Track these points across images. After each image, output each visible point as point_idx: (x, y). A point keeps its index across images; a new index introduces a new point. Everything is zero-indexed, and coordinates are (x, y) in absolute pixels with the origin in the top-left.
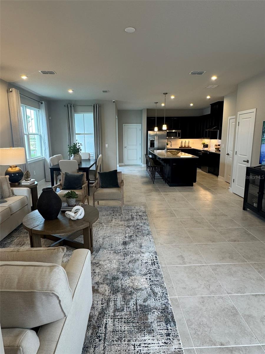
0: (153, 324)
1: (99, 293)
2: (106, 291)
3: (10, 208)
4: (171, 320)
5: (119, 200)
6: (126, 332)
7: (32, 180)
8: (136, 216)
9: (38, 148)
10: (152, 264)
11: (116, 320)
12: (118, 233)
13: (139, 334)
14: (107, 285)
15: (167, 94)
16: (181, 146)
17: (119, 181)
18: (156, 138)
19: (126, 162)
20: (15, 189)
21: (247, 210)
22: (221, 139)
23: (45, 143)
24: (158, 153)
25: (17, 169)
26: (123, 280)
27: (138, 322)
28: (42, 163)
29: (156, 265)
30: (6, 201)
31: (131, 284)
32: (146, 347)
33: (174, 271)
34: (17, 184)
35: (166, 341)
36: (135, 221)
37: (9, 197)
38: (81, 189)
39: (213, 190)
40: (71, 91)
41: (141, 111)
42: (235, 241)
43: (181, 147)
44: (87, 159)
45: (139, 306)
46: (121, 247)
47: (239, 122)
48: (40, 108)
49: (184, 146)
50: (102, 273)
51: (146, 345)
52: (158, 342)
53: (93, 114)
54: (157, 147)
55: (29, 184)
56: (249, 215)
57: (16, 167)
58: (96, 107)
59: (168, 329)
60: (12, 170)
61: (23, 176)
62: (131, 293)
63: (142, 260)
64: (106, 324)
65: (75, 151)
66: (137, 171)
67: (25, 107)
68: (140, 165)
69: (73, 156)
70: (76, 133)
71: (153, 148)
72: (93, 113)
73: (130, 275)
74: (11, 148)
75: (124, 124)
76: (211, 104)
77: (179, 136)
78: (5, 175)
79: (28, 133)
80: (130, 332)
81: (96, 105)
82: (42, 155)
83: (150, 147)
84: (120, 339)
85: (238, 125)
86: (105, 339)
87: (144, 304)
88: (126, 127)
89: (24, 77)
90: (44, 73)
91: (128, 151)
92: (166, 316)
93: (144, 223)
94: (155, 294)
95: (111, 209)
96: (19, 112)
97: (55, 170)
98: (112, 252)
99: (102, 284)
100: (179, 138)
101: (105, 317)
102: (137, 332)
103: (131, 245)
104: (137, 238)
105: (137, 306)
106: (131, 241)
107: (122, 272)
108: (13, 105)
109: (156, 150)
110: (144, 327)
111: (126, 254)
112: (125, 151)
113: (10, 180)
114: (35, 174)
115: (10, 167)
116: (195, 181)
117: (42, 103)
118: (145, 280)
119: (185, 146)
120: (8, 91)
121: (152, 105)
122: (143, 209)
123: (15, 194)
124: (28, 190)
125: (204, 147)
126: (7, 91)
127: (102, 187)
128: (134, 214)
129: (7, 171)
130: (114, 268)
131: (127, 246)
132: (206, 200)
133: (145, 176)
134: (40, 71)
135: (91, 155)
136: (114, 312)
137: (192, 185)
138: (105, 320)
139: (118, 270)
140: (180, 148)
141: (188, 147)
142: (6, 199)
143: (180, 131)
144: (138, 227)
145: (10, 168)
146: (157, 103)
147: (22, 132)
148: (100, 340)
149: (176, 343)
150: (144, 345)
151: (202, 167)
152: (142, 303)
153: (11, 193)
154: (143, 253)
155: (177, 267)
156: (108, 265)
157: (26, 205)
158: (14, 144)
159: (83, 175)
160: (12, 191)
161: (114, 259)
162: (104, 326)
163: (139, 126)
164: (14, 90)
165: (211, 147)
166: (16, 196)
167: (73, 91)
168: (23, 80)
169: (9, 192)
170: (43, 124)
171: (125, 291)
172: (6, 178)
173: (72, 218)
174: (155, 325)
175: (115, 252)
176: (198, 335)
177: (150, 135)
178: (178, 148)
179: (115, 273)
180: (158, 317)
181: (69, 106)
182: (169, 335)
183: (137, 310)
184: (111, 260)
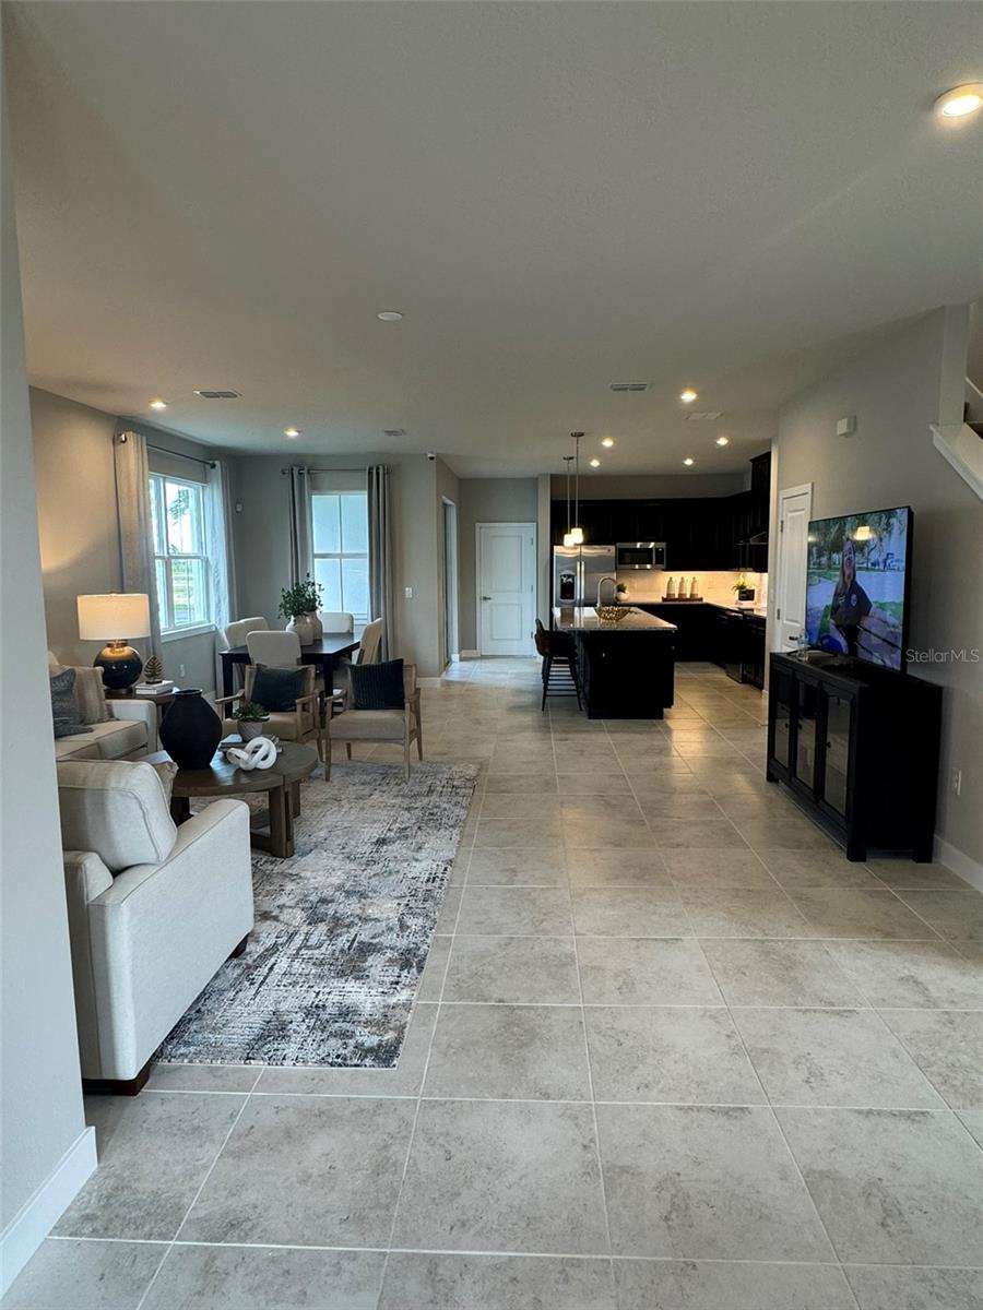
0: (373, 969)
1: (278, 921)
2: (295, 918)
4: (415, 965)
6: (310, 976)
7: (164, 682)
8: (443, 787)
9: (197, 600)
10: (428, 881)
11: (297, 960)
12: (375, 822)
13: (337, 979)
14: (303, 910)
15: (582, 435)
16: (668, 595)
18: (581, 568)
19: (485, 645)
20: (115, 703)
21: (775, 782)
23: (219, 582)
24: (583, 617)
25: (127, 650)
26: (342, 904)
27: (341, 965)
28: (206, 644)
29: (438, 882)
30: (92, 731)
31: (359, 912)
33: (476, 895)
34: (123, 691)
35: (385, 990)
36: (434, 798)
37: (101, 721)
38: (295, 710)
39: (718, 730)
40: (292, 433)
41: (534, 482)
43: (669, 598)
44: (345, 631)
45: (358, 943)
46: (367, 849)
48: (208, 479)
49: (677, 596)
51: (342, 993)
52: (368, 991)
53: (366, 496)
54: (582, 597)
55: (155, 692)
57: (124, 645)
58: (378, 474)
59: (399, 976)
60: (115, 655)
61: (140, 672)
62: (350, 925)
63: (408, 873)
64: (275, 964)
65: (302, 604)
67: (161, 479)
68: (531, 657)
69: (292, 623)
70: (315, 552)
71: (570, 601)
72: (366, 492)
73: (363, 897)
74: (113, 595)
75: (480, 524)
76: (752, 460)
77: (659, 561)
78: (95, 666)
79: (168, 553)
80: (319, 976)
81: (378, 469)
82: (208, 618)
83: (559, 595)
84: (294, 984)
85: (782, 531)
86: (262, 982)
87: (371, 941)
88: (483, 531)
89: (158, 405)
90: (207, 397)
91: (492, 610)
92: (408, 960)
93: (456, 804)
94: (403, 926)
95: (381, 771)
96: (143, 494)
97: (236, 660)
98: (341, 856)
99: (291, 907)
100: (663, 570)
102: (333, 977)
103: (396, 846)
104: (419, 833)
105: (352, 944)
106: (399, 838)
107: (347, 892)
108: (128, 478)
109: (579, 606)
110: (352, 971)
111: (372, 862)
112: (484, 612)
113: (107, 678)
114: (183, 674)
115: (109, 646)
116: (670, 704)
117: (213, 466)
118: (394, 906)
119: (680, 595)
120: (116, 441)
121: (561, 467)
122: (472, 771)
123: (116, 715)
124: (150, 707)
125: (740, 599)
126: (114, 442)
127: (358, 707)
128: (438, 783)
129: (99, 654)
130: (332, 885)
131: (385, 847)
133: (530, 688)
134: (198, 392)
135: (355, 622)
136: (300, 949)
138: (273, 960)
139: (340, 888)
140: (667, 603)
141: (693, 597)
142: (90, 726)
143: (662, 545)
144: (435, 810)
145: (108, 649)
146: (574, 458)
147: (148, 551)
149: (404, 993)
150: (337, 993)
151: (727, 665)
152: (367, 940)
153: (106, 713)
154: (417, 860)
155: (488, 888)
156: (321, 879)
157: (144, 746)
158: (125, 585)
159: (305, 671)
160: (109, 706)
161: (340, 869)
162: (269, 966)
163: (529, 530)
164: (131, 437)
165: (763, 600)
166: (118, 719)
167: (299, 432)
168: (155, 413)
169: (101, 708)
170: (213, 528)
171: (338, 921)
172: (95, 672)
173: (242, 766)
174: (375, 972)
175: (348, 857)
176: (461, 987)
177: (562, 559)
178: (660, 600)
179: (328, 893)
180: (390, 960)
181: (295, 473)
182: (397, 983)
183: (349, 949)
184: (330, 871)
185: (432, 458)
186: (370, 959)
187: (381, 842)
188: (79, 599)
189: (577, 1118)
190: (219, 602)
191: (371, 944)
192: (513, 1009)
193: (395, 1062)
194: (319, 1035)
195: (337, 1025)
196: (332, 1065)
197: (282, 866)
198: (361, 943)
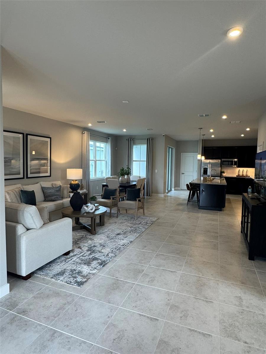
1: (81, 249)
3: (63, 204)
4: (103, 265)
6: (78, 263)
7: (84, 190)
8: (144, 223)
10: (122, 245)
11: (78, 259)
12: (121, 229)
13: (83, 265)
15: (202, 128)
18: (209, 166)
19: (182, 187)
23: (109, 167)
25: (77, 182)
26: (98, 248)
30: (63, 200)
31: (100, 250)
32: (81, 268)
34: (75, 191)
35: (92, 269)
43: (238, 176)
46: (114, 235)
48: (107, 142)
49: (241, 175)
53: (146, 146)
54: (210, 174)
58: (150, 140)
60: (74, 183)
61: (79, 187)
62: (96, 253)
63: (119, 243)
67: (95, 142)
70: (134, 160)
71: (206, 175)
73: (104, 247)
75: (183, 153)
77: (235, 165)
79: (96, 159)
82: (106, 176)
83: (203, 173)
84: (74, 264)
86: (67, 262)
88: (184, 155)
89: (90, 125)
90: (99, 123)
91: (185, 177)
96: (88, 146)
98: (106, 236)
99: (86, 246)
103: (121, 236)
104: (129, 233)
106: (123, 234)
107: (101, 245)
110: (88, 263)
111: (112, 239)
112: (182, 177)
113: (71, 188)
115: (73, 181)
117: (109, 139)
118: (109, 250)
122: (155, 220)
126: (81, 133)
129: (70, 182)
130: (99, 243)
131: (118, 236)
134: (96, 122)
136: (81, 256)
144: (137, 228)
145: (73, 182)
154: (123, 240)
155: (136, 250)
161: (104, 239)
162: (71, 259)
163: (196, 155)
164: (86, 132)
169: (67, 195)
171: (94, 251)
174: (93, 265)
175: (108, 237)
176: (110, 272)
178: (236, 176)
179: (97, 244)
180: (99, 263)
181: (129, 140)
182: (95, 268)
183: (91, 258)
184: (101, 239)
185: (164, 136)
186: (94, 261)
187: (118, 234)
188: (67, 169)
189: (112, 310)
191: (97, 258)
192: (118, 280)
193: (81, 286)
194: (70, 276)
195: (76, 275)
196: (67, 283)
197: (91, 237)
198: (95, 257)
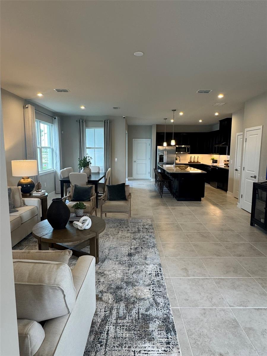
0: (154, 333)
1: (102, 301)
2: (109, 299)
3: (21, 218)
4: (171, 330)
5: (126, 213)
6: (127, 339)
7: (43, 191)
8: (143, 229)
9: (50, 161)
10: (156, 275)
11: (118, 327)
12: (124, 245)
13: (140, 341)
14: (111, 294)
15: (175, 110)
17: (127, 194)
18: (165, 153)
19: (135, 176)
20: (26, 199)
21: (254, 226)
22: (229, 155)
23: (57, 156)
24: (167, 168)
25: (29, 180)
26: (126, 290)
27: (139, 330)
28: (53, 176)
29: (160, 277)
30: (17, 211)
31: (134, 294)
32: (146, 354)
33: (178, 283)
34: (28, 194)
35: (165, 349)
36: (141, 233)
37: (21, 207)
38: (90, 201)
39: (221, 205)
40: (83, 108)
41: (151, 127)
42: (240, 256)
43: (190, 162)
45: (141, 315)
46: (126, 258)
47: (246, 139)
48: (53, 122)
50: (106, 282)
51: (146, 352)
52: (158, 350)
53: (103, 130)
54: (166, 162)
55: (40, 195)
56: (256, 231)
57: (28, 178)
58: (107, 122)
59: (168, 338)
60: (25, 182)
61: (34, 187)
62: (134, 302)
63: (146, 271)
64: (108, 330)
65: (85, 164)
66: (146, 185)
67: (39, 122)
68: (148, 179)
69: (83, 169)
70: (87, 147)
71: (162, 163)
72: (104, 128)
73: (133, 285)
74: (24, 160)
75: (134, 139)
76: (219, 121)
77: (188, 151)
78: (18, 186)
79: (41, 146)
80: (131, 339)
81: (107, 121)
82: (53, 168)
83: (159, 161)
84: (121, 345)
85: (246, 142)
86: (106, 344)
87: (146, 313)
88: (135, 142)
89: (40, 95)
90: (58, 91)
91: (137, 165)
92: (167, 326)
93: (150, 236)
94: (157, 304)
95: (118, 222)
96: (33, 127)
97: (65, 182)
98: (117, 263)
99: (106, 292)
100: (189, 154)
101: (107, 324)
102: (138, 339)
103: (136, 257)
104: (143, 250)
105: (139, 315)
106: (136, 253)
107: (126, 282)
108: (28, 120)
109: (165, 164)
110: (145, 335)
111: (130, 265)
112: (135, 165)
113: (22, 190)
114: (45, 186)
115: (23, 178)
116: (203, 196)
117: (55, 118)
118: (148, 290)
119: (194, 161)
120: (24, 107)
121: (161, 121)
123: (26, 204)
124: (38, 201)
125: (213, 163)
127: (111, 199)
128: (140, 227)
129: (19, 182)
130: (118, 278)
131: (132, 257)
132: (213, 215)
134: (55, 89)
135: (100, 169)
136: (117, 319)
137: (200, 200)
138: (107, 327)
139: (122, 280)
140: (190, 164)
141: (197, 162)
142: (17, 209)
143: (189, 146)
144: (144, 239)
145: (23, 180)
146: (166, 119)
147: (35, 145)
148: (101, 346)
149: (175, 351)
150: (143, 352)
151: (211, 183)
152: (144, 312)
153: (23, 203)
154: (147, 264)
155: (180, 279)
156: (113, 275)
157: (36, 215)
158: (27, 157)
159: (91, 187)
160: (24, 201)
161: (119, 269)
162: (106, 332)
163: (149, 141)
164: (30, 106)
165: (220, 163)
166: (27, 206)
167: (85, 107)
168: (38, 97)
169: (21, 202)
170: (55, 139)
171: (128, 300)
172: (18, 188)
173: (79, 228)
175: (120, 263)
178: (188, 163)
179: (119, 283)
180: (159, 326)
181: (81, 121)
182: (169, 344)
183: (139, 319)
184: (115, 270)
185: (124, 118)
187: (130, 255)
188: (12, 161)
190: (57, 162)
